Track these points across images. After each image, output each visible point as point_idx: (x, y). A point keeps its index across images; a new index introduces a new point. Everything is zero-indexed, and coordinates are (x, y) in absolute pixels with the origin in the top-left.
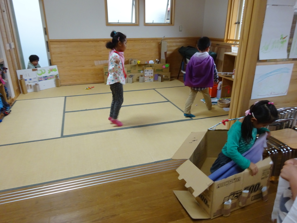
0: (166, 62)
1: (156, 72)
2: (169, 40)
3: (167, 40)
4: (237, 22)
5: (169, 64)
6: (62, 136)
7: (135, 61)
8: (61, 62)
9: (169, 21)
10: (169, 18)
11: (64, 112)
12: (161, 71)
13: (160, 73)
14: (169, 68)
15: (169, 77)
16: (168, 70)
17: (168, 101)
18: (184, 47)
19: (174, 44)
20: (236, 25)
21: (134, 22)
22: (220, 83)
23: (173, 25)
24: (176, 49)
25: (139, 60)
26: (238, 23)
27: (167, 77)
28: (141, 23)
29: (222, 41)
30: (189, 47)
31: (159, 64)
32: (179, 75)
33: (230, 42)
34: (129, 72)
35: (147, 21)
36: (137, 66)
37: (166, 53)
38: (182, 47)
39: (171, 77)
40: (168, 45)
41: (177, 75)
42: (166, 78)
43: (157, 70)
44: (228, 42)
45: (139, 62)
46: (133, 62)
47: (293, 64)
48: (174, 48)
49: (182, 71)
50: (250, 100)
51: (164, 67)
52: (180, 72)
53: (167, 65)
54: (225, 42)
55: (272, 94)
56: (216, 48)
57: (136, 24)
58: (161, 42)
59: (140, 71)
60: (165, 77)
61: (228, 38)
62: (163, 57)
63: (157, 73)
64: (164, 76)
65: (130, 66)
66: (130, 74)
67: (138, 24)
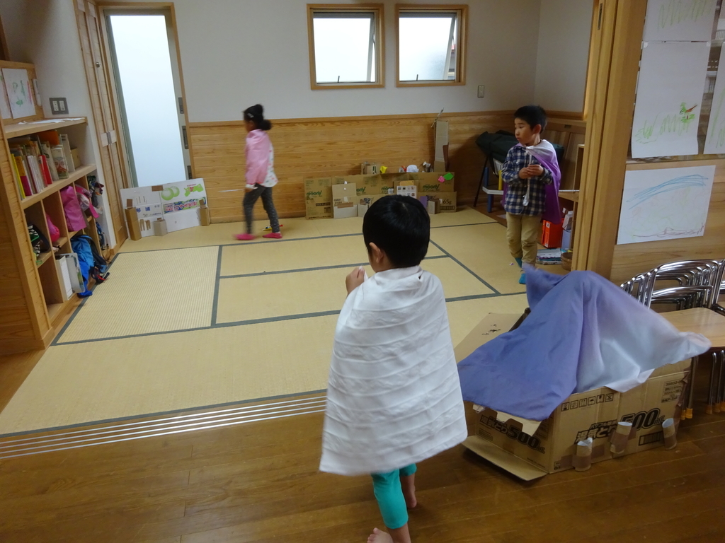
0: (448, 169)
1: (424, 191)
2: (452, 119)
3: (448, 119)
5: (453, 173)
6: (214, 324)
7: (374, 168)
8: (213, 171)
9: (453, 74)
10: (455, 66)
11: (218, 277)
12: (435, 189)
13: (432, 194)
14: (453, 182)
15: (454, 203)
16: (452, 186)
17: (448, 255)
18: (489, 132)
19: (467, 127)
21: (373, 79)
22: (570, 215)
23: (464, 84)
24: (472, 139)
25: (383, 163)
27: (450, 203)
28: (390, 82)
29: (578, 117)
30: (499, 132)
31: (432, 172)
32: (477, 198)
34: (361, 192)
35: (404, 77)
36: (380, 178)
37: (445, 148)
38: (485, 135)
39: (459, 204)
40: (452, 129)
41: (473, 198)
42: (446, 205)
43: (424, 187)
45: (385, 168)
46: (370, 168)
47: (714, 167)
48: (468, 136)
49: (485, 189)
50: (615, 246)
51: (442, 179)
52: (479, 192)
53: (449, 176)
54: (583, 120)
55: (667, 232)
56: (564, 135)
57: (379, 85)
58: (435, 123)
59: (387, 189)
60: (444, 202)
62: (440, 158)
63: (426, 194)
64: (441, 200)
65: (365, 178)
66: (363, 197)
67: (381, 83)
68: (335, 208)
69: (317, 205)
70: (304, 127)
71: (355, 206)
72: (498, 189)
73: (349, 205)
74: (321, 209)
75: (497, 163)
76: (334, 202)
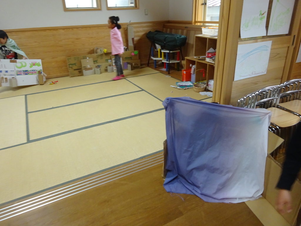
0: (135, 49)
1: (125, 60)
2: (135, 25)
3: (133, 25)
4: (203, 3)
5: (138, 51)
6: (29, 141)
7: (101, 50)
9: (133, 5)
11: (27, 113)
12: (130, 59)
13: (129, 61)
14: (138, 55)
15: (139, 65)
16: (138, 57)
17: (143, 90)
18: (152, 31)
19: (141, 29)
20: (203, 6)
21: (95, 6)
22: (194, 67)
23: (138, 9)
24: (144, 35)
25: (105, 48)
26: (205, 4)
27: (137, 65)
28: (104, 8)
29: (190, 23)
30: (156, 31)
31: (128, 51)
32: (149, 62)
33: (199, 24)
34: (95, 62)
35: (110, 5)
36: (104, 55)
37: (133, 39)
38: (150, 32)
39: (141, 65)
40: (134, 30)
41: (147, 62)
42: (136, 66)
43: (125, 58)
44: (196, 24)
45: (106, 50)
46: (99, 51)
47: (271, 41)
48: (142, 34)
49: (152, 58)
50: (233, 82)
51: (133, 54)
52: (150, 59)
53: (136, 52)
54: (193, 24)
55: (253, 73)
56: (185, 31)
57: (98, 9)
58: (127, 27)
59: (107, 60)
60: (135, 65)
61: (196, 20)
62: (131, 44)
63: (126, 61)
64: (133, 64)
65: (97, 55)
66: (97, 65)
67: (100, 8)
68: (84, 72)
69: (75, 70)
70: (62, 31)
71: (93, 69)
72: (158, 57)
73: (91, 69)
74: (77, 72)
75: (157, 46)
76: (83, 68)
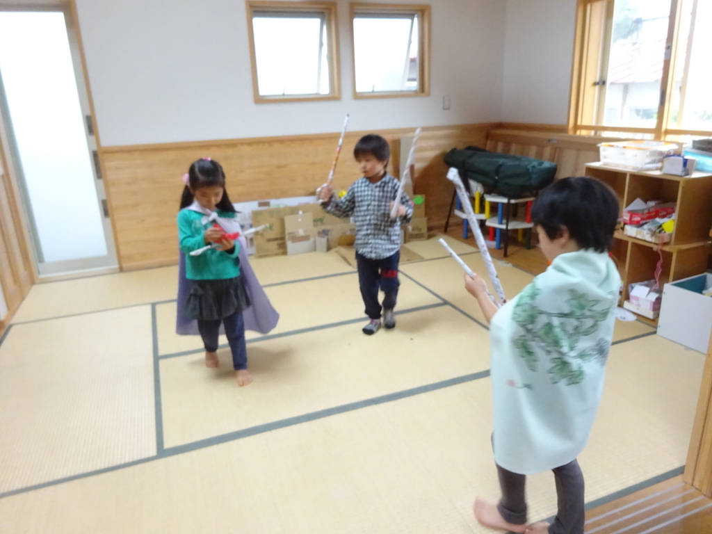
0: (416, 192)
4: (597, 80)
5: (423, 196)
6: (162, 452)
8: (136, 205)
9: (414, 85)
10: (416, 75)
11: (157, 358)
14: (423, 206)
15: (424, 230)
16: (422, 211)
17: (445, 303)
18: (460, 147)
19: (432, 143)
20: (597, 88)
21: (325, 90)
23: (429, 95)
24: (437, 157)
25: (343, 188)
26: (601, 83)
27: (420, 230)
28: (346, 93)
29: (563, 129)
30: (470, 148)
32: (447, 223)
33: (584, 133)
34: (318, 223)
35: (361, 88)
37: (412, 167)
38: (454, 151)
39: (430, 229)
41: (444, 222)
42: (415, 232)
44: (578, 133)
48: (433, 154)
49: (457, 212)
53: (419, 199)
54: (571, 133)
56: (547, 151)
57: (334, 97)
58: (399, 139)
60: (413, 229)
61: (579, 123)
64: (410, 227)
66: (321, 228)
67: (336, 95)
68: (290, 245)
69: (269, 240)
70: (246, 149)
71: (312, 240)
73: (306, 238)
74: (274, 245)
75: (473, 184)
76: (287, 237)
